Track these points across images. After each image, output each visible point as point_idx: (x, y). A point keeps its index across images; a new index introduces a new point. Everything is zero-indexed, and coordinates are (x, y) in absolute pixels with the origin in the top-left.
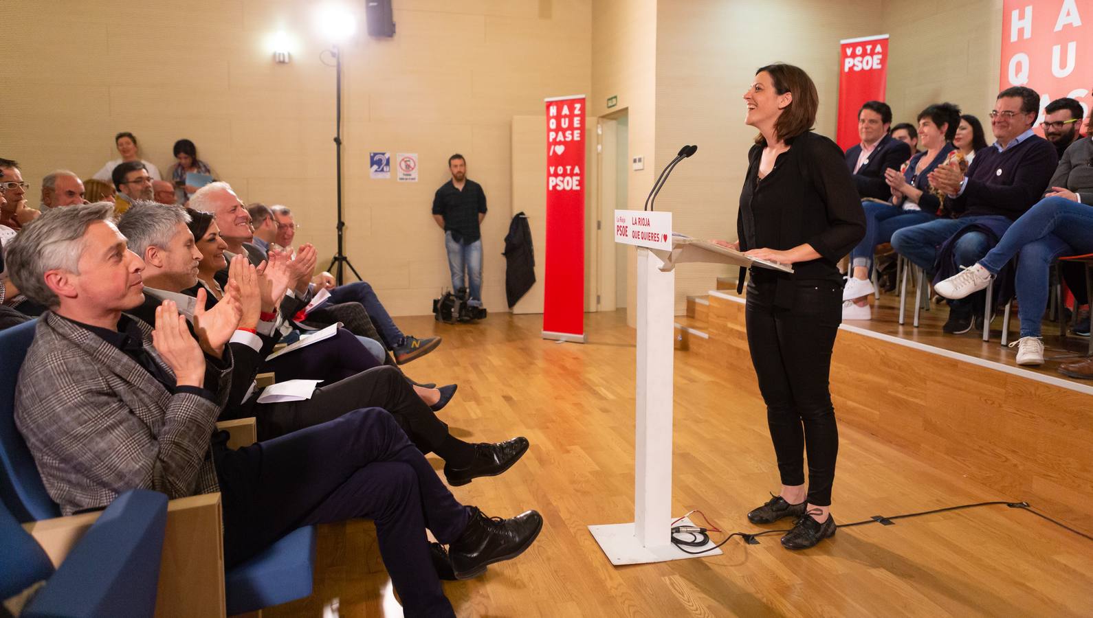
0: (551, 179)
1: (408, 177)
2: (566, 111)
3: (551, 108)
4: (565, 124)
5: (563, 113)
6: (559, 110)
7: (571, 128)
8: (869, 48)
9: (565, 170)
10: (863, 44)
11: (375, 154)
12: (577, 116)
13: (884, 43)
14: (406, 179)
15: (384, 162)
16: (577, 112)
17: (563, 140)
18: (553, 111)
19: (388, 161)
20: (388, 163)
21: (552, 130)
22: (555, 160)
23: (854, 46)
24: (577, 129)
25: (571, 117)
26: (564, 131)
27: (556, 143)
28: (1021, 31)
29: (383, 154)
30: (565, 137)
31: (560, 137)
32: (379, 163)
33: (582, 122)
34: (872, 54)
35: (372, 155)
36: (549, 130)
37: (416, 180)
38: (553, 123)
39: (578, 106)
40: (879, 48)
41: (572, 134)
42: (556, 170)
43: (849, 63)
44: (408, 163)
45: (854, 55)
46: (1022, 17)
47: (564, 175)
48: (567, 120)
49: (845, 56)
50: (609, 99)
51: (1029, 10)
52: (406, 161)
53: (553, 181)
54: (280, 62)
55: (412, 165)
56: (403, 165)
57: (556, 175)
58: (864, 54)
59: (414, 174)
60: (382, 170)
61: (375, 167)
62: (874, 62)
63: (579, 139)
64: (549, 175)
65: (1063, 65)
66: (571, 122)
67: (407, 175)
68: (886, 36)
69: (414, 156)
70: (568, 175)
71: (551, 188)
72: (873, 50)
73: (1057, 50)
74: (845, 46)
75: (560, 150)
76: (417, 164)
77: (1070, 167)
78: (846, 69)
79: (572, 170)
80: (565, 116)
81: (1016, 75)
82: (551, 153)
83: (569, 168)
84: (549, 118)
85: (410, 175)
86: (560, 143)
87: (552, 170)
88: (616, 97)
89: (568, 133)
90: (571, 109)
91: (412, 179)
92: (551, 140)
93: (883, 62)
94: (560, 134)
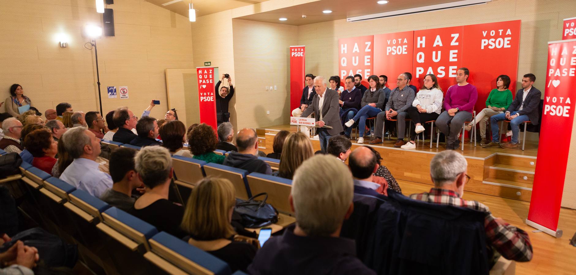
0: (201, 97)
1: (125, 97)
2: (206, 72)
3: (199, 71)
4: (206, 77)
5: (205, 73)
6: (203, 72)
7: (208, 78)
8: (299, 49)
9: (207, 94)
10: (297, 48)
11: (110, 87)
12: (211, 74)
13: (304, 48)
14: (124, 97)
15: (114, 91)
16: (210, 73)
17: (205, 83)
18: (200, 72)
19: (115, 90)
20: (115, 91)
21: (201, 79)
22: (202, 90)
23: (294, 48)
24: (211, 79)
25: (208, 74)
26: (206, 80)
27: (202, 84)
28: (344, 51)
29: (113, 87)
30: (206, 82)
31: (204, 82)
32: (111, 91)
33: (213, 76)
34: (300, 51)
35: (108, 88)
36: (199, 79)
37: (128, 98)
38: (200, 77)
39: (211, 70)
40: (302, 50)
41: (209, 81)
42: (203, 94)
43: (293, 54)
44: (124, 90)
45: (294, 52)
46: (344, 47)
47: (207, 96)
48: (206, 75)
49: (291, 51)
50: (205, 63)
51: (346, 45)
52: (123, 90)
53: (202, 98)
54: (63, 47)
55: (126, 91)
56: (122, 91)
57: (203, 96)
58: (298, 51)
59: (127, 95)
60: (113, 94)
61: (110, 93)
62: (301, 54)
63: (212, 82)
64: (200, 96)
65: (355, 63)
66: (208, 76)
67: (124, 96)
68: (305, 46)
69: (126, 87)
70: (209, 96)
71: (201, 101)
72: (300, 50)
73: (353, 58)
74: (291, 48)
75: (204, 86)
76: (128, 91)
77: (367, 96)
78: (292, 56)
79: (210, 94)
80: (206, 74)
81: (343, 63)
82: (201, 88)
83: (209, 93)
84: (198, 74)
85: (125, 96)
86: (204, 84)
87: (202, 94)
88: (210, 62)
89: (207, 80)
90: (208, 71)
91: (126, 97)
92: (200, 83)
93: (303, 54)
94: (204, 81)
